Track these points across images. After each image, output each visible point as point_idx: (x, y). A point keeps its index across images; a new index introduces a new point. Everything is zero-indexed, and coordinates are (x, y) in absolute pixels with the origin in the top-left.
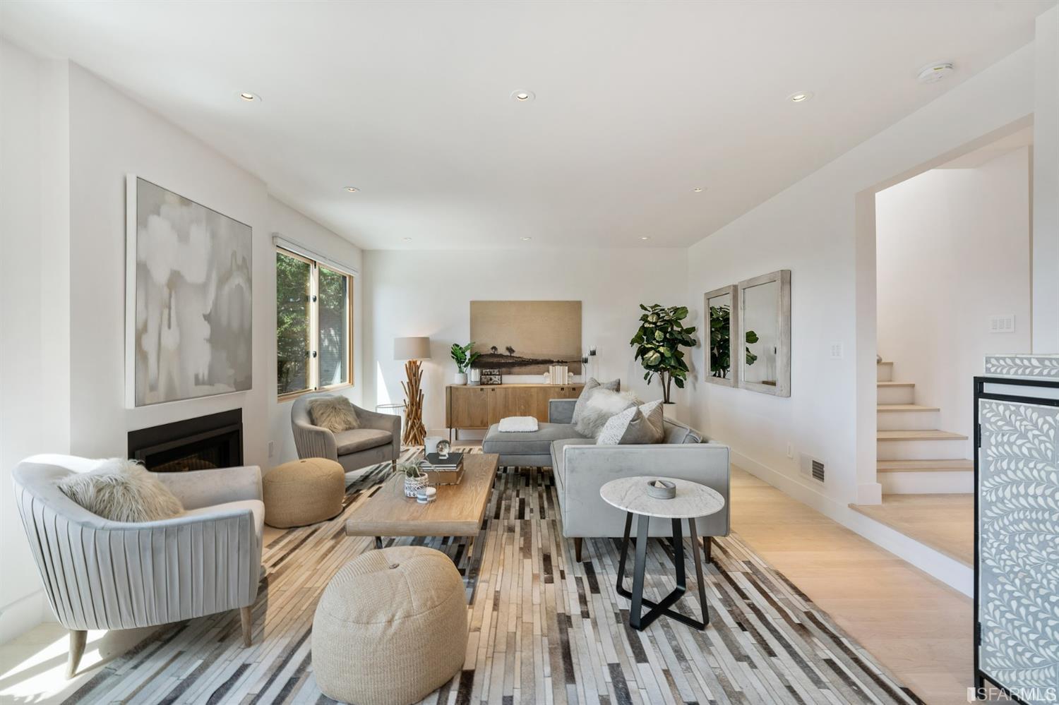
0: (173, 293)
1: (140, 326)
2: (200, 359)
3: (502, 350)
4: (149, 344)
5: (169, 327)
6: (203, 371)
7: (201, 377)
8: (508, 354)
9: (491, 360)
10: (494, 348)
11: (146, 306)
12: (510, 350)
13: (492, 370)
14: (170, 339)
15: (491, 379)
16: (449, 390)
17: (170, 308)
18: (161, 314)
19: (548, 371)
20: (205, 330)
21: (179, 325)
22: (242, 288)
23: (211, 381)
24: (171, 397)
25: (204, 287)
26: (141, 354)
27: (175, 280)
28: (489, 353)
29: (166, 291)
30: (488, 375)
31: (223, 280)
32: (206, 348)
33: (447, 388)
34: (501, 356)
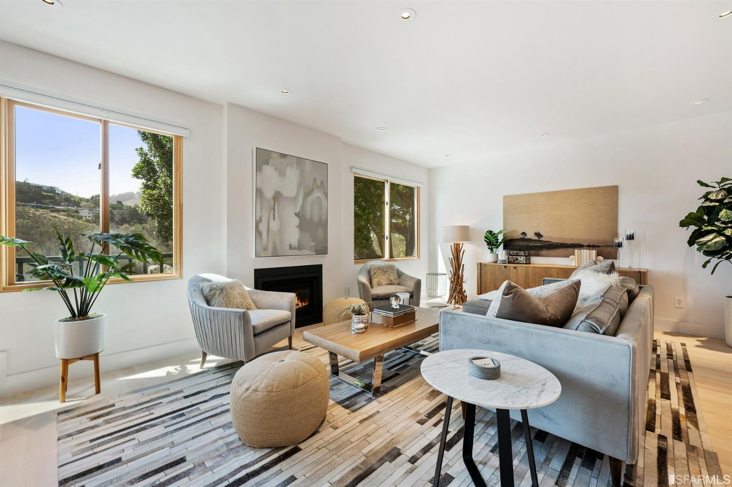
0: (276, 203)
1: (258, 219)
2: (293, 235)
3: (531, 235)
4: (263, 227)
5: (274, 219)
6: (295, 242)
7: (293, 245)
8: (536, 238)
9: (521, 243)
10: (524, 233)
11: (261, 209)
12: (538, 235)
13: (518, 252)
14: (275, 225)
15: (517, 259)
16: (479, 266)
17: (274, 210)
18: (270, 213)
19: (574, 254)
20: (296, 221)
21: (280, 218)
22: (320, 198)
23: (299, 248)
24: (275, 254)
25: (294, 199)
26: (258, 233)
27: (277, 196)
28: (519, 238)
29: (272, 202)
30: (514, 255)
31: (307, 194)
32: (297, 230)
33: (478, 264)
34: (530, 240)
